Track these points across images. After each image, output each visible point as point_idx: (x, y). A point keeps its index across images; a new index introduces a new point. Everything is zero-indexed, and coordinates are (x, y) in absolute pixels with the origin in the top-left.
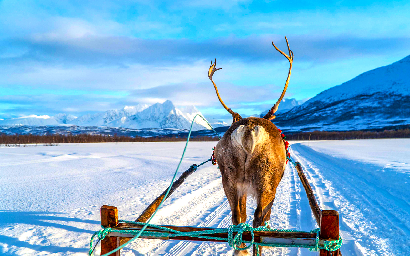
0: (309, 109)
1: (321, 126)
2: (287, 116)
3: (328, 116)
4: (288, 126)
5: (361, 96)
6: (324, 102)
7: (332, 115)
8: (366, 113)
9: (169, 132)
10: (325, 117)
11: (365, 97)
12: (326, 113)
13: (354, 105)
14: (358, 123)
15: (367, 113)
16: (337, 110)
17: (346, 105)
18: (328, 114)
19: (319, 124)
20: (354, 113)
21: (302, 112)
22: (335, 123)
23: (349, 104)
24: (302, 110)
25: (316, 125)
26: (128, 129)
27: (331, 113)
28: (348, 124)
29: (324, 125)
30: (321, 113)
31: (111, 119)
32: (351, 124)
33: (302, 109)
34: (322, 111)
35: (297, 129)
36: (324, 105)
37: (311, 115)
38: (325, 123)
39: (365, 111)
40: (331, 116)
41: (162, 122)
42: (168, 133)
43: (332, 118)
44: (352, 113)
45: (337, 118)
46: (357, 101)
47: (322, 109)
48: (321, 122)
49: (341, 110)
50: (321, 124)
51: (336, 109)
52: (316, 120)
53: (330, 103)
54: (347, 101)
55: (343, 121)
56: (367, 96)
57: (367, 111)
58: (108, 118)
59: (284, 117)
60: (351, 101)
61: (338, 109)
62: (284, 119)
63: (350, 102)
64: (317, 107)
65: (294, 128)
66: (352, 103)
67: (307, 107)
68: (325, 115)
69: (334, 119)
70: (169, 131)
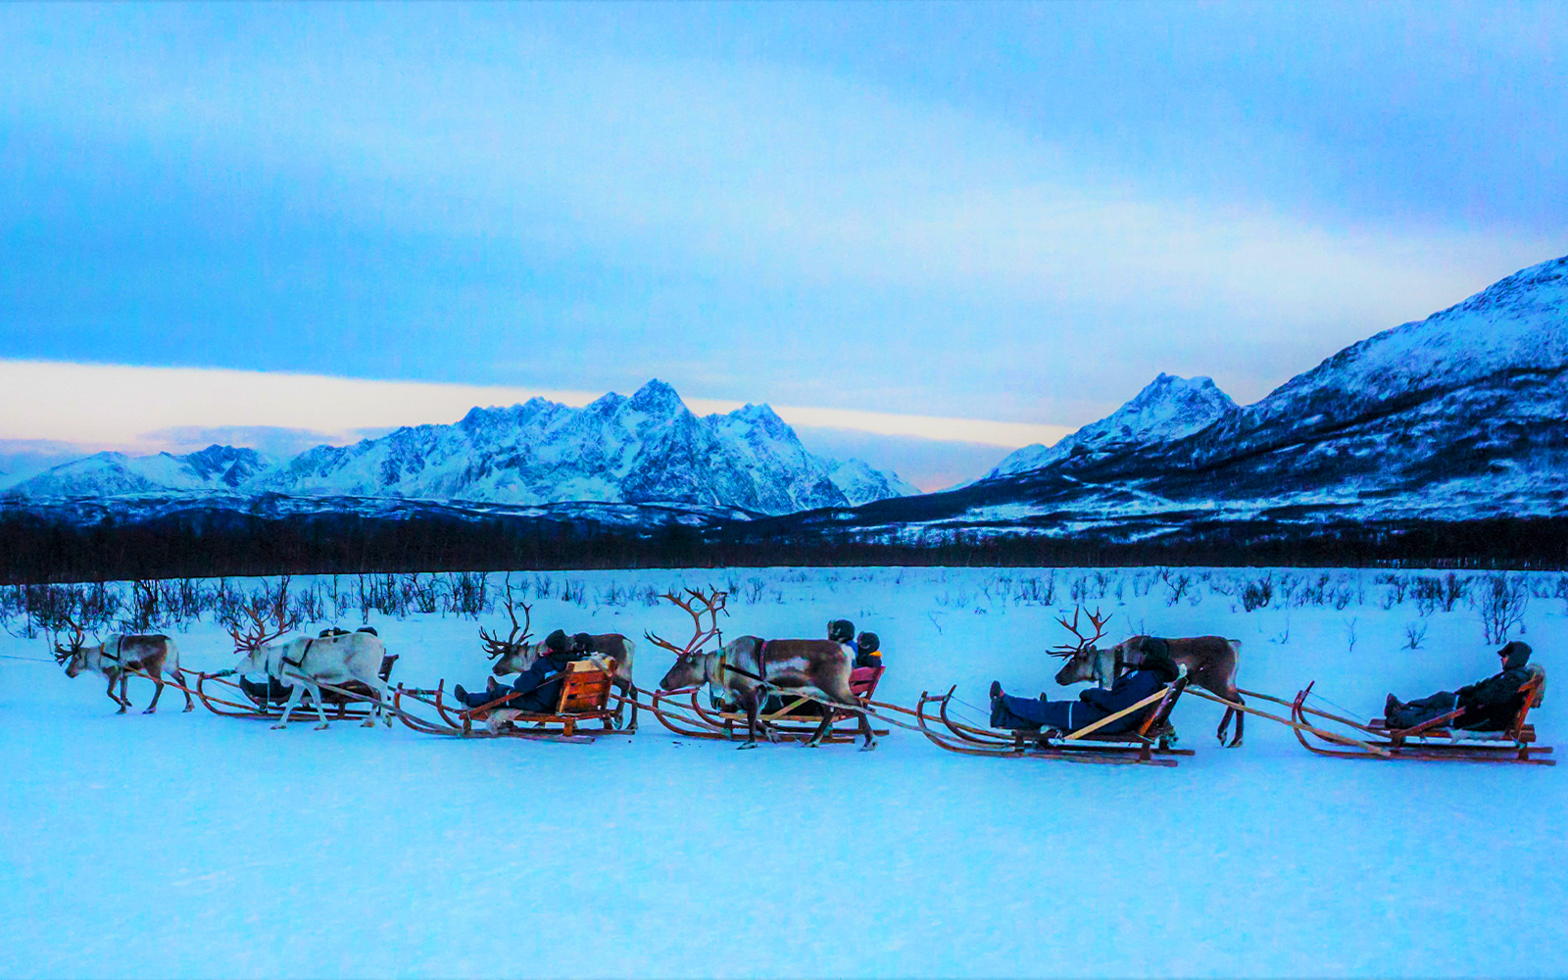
0: (1291, 422)
1: (1354, 500)
2: (1194, 455)
3: (1380, 455)
4: (1203, 496)
5: (1514, 371)
6: (1354, 395)
7: (1393, 451)
8: (1536, 445)
9: (660, 521)
10: (1363, 459)
11: (1532, 377)
12: (1371, 444)
13: (1490, 411)
14: (1511, 489)
15: (1544, 445)
16: (1415, 432)
17: (1452, 410)
18: (1380, 449)
19: (1340, 491)
20: (1491, 446)
21: (1261, 437)
22: (1411, 487)
23: (1467, 404)
24: (1261, 428)
25: (1329, 493)
26: (488, 505)
27: (1389, 442)
28: (1467, 494)
29: (1362, 495)
30: (1345, 441)
31: (416, 465)
32: (1479, 494)
33: (1258, 423)
34: (1351, 435)
35: (1245, 509)
36: (1356, 407)
37: (1302, 451)
38: (1367, 485)
39: (1533, 438)
40: (1392, 460)
41: (630, 476)
42: (656, 522)
43: (1396, 467)
44: (1481, 445)
45: (1418, 467)
46: (1498, 392)
47: (1350, 424)
48: (1350, 483)
49: (1431, 433)
50: (1350, 489)
51: (1410, 424)
52: (1326, 473)
53: (1383, 397)
54: (1459, 393)
55: (1446, 481)
56: (1538, 371)
57: (1540, 439)
58: (405, 463)
59: (1184, 456)
60: (1472, 391)
61: (1421, 427)
62: (1181, 465)
63: (1471, 397)
64: (1327, 414)
65: (1232, 504)
66: (1475, 401)
67: (1283, 415)
68: (1364, 452)
69: (1405, 472)
70: (664, 516)
